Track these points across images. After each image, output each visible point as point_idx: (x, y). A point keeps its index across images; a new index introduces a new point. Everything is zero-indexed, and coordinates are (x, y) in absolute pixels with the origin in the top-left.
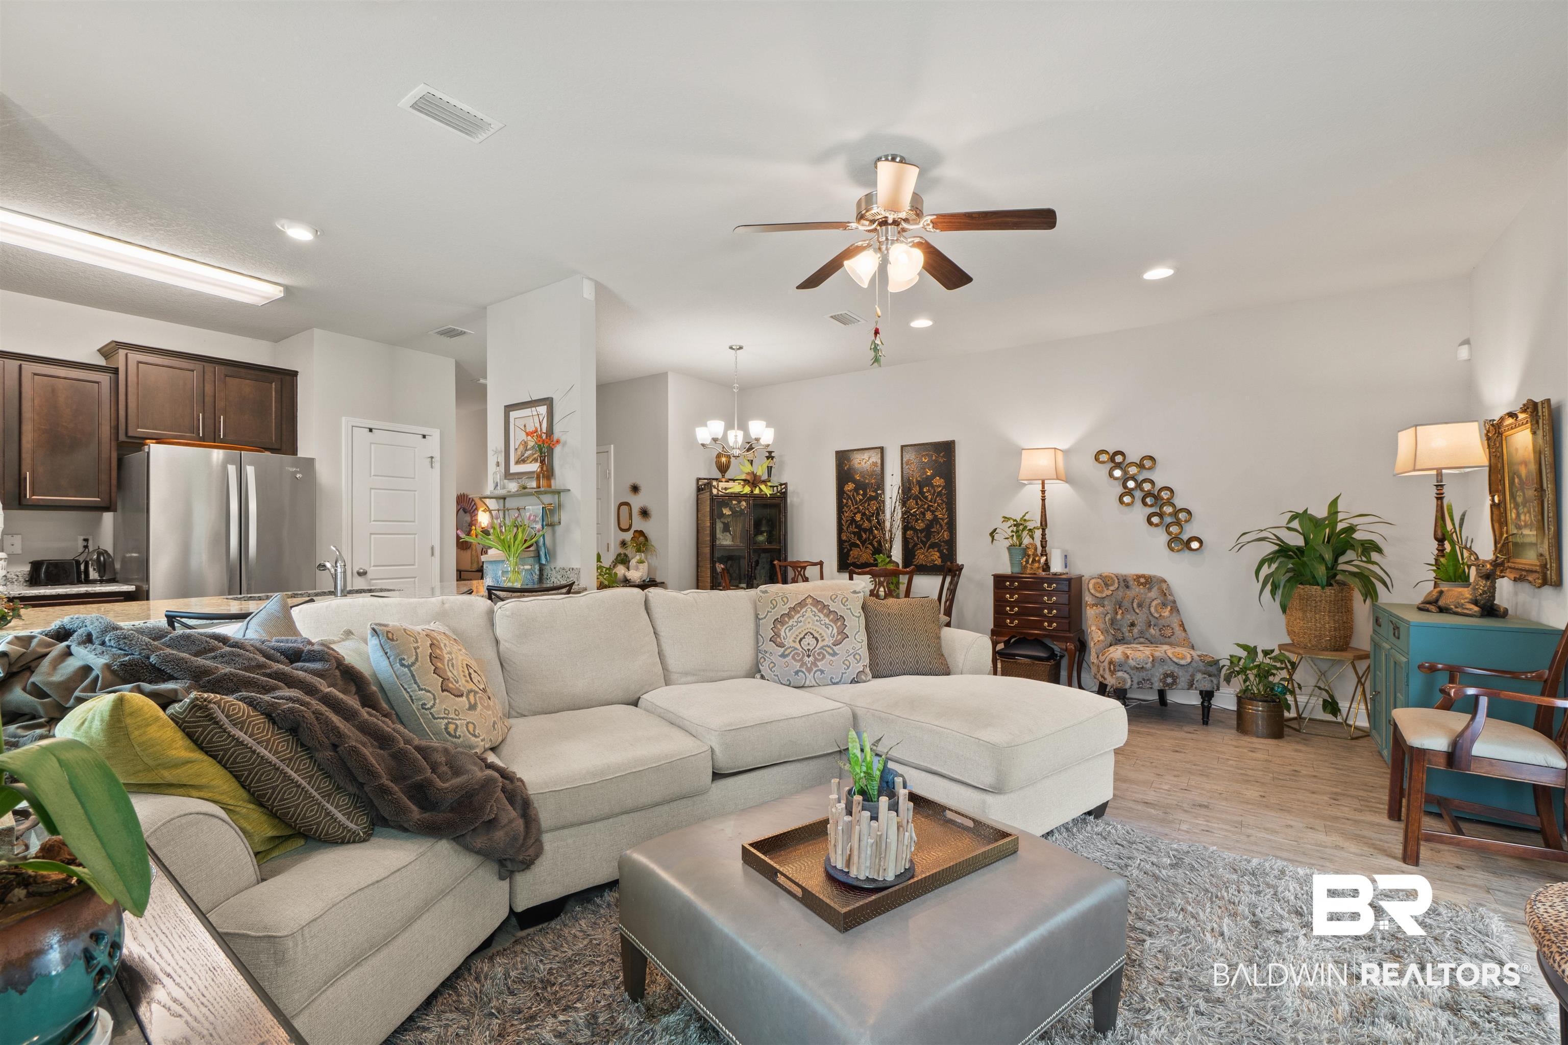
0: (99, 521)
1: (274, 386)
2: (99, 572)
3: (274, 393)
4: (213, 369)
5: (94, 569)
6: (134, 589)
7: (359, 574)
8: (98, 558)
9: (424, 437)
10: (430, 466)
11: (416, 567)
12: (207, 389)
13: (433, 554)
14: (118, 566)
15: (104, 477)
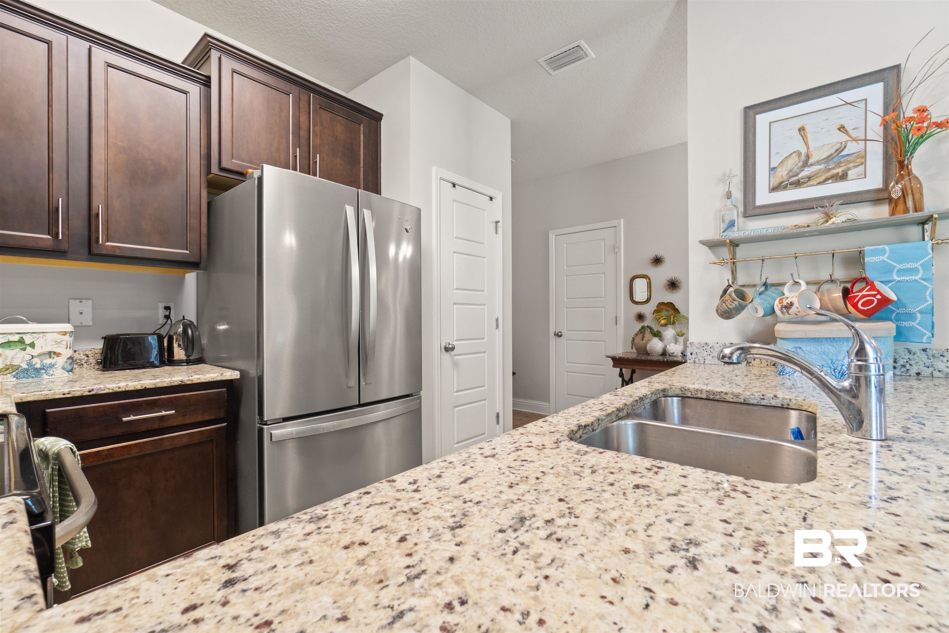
0: (182, 281)
1: (362, 129)
2: (186, 350)
3: (362, 137)
4: (307, 97)
5: (179, 346)
6: (238, 377)
7: (447, 349)
8: (185, 331)
9: (491, 199)
10: (494, 231)
11: (485, 340)
12: (301, 119)
13: (497, 327)
14: (204, 341)
15: (194, 222)
